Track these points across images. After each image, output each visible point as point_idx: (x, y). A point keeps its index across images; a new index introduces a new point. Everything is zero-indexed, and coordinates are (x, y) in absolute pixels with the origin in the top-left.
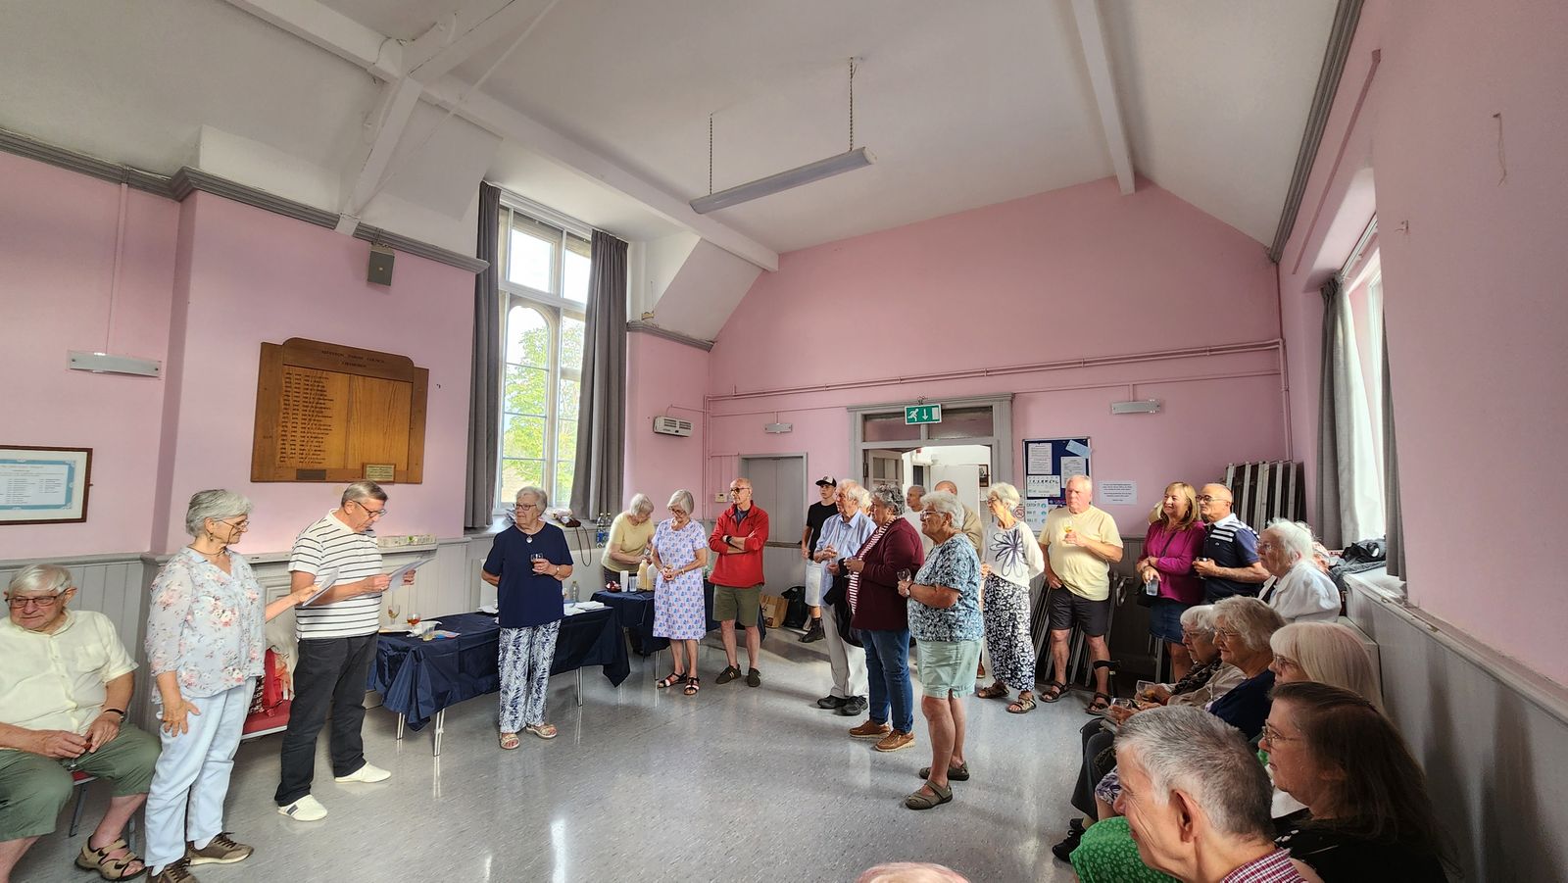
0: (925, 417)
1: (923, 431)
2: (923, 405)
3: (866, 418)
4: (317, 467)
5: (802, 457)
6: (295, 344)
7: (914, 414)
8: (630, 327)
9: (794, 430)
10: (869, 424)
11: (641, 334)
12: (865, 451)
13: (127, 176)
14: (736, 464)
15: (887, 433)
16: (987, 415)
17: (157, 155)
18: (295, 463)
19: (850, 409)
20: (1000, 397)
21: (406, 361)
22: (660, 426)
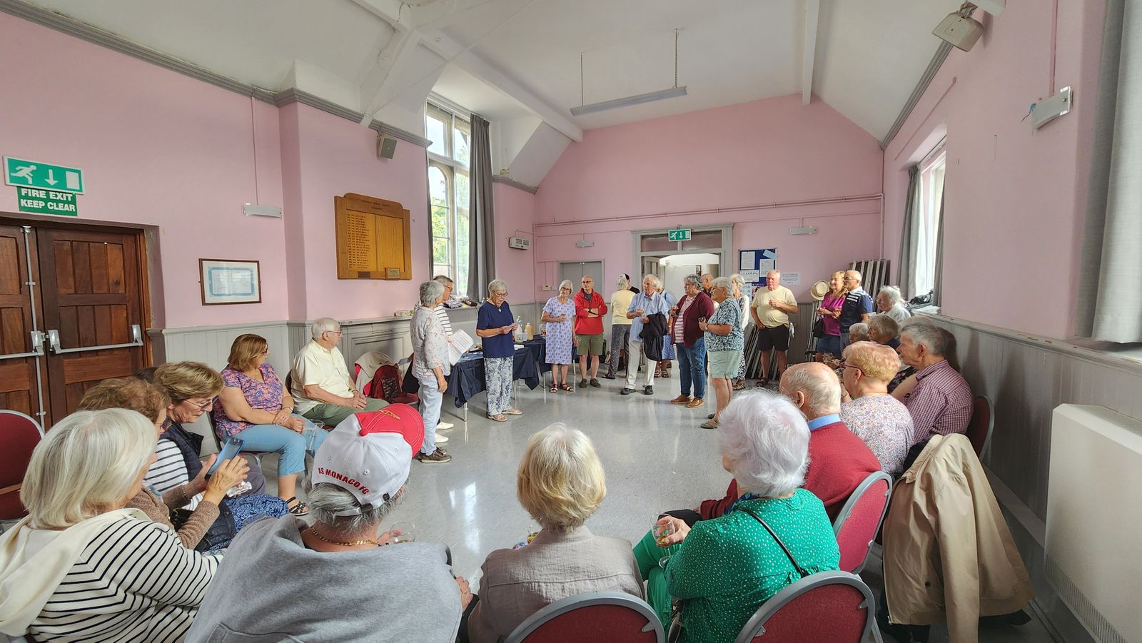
0: (681, 237)
1: (679, 245)
2: (680, 231)
3: (643, 237)
4: (366, 270)
5: (601, 262)
6: (351, 197)
7: (674, 235)
8: (495, 179)
9: (595, 245)
10: (645, 241)
11: (500, 184)
12: (643, 257)
13: (252, 92)
14: (556, 267)
15: (652, 247)
16: (718, 235)
17: (269, 80)
18: (356, 268)
19: (633, 232)
20: (726, 225)
21: (399, 206)
22: (514, 244)
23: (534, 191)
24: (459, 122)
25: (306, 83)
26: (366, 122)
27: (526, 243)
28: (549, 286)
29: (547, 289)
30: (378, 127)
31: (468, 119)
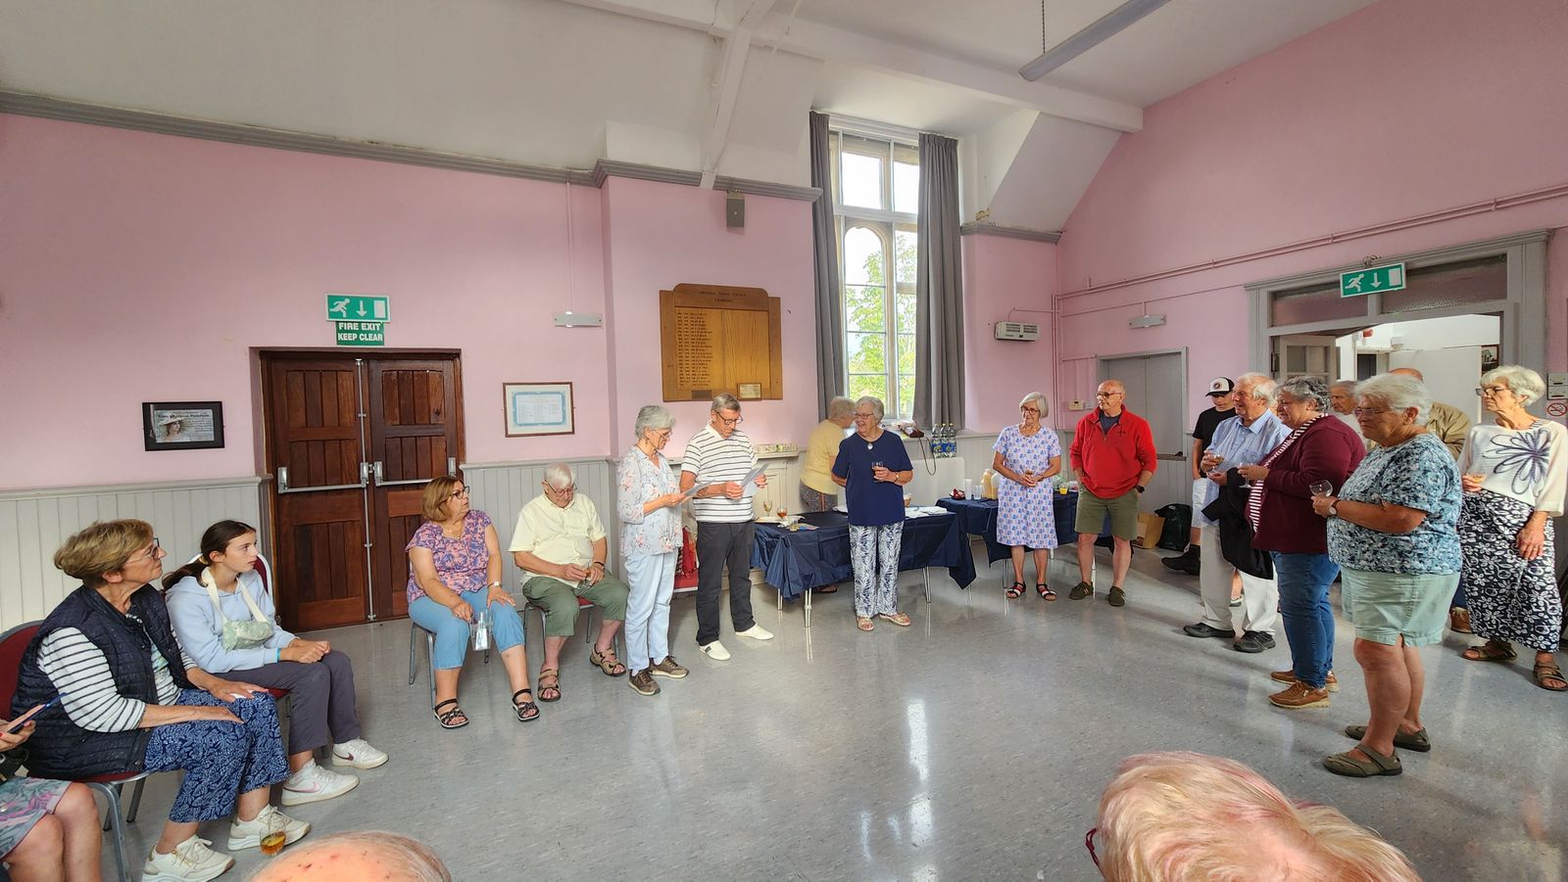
0: (1376, 284)
1: (1372, 304)
2: (1373, 268)
3: (1275, 296)
4: (705, 388)
5: (1180, 353)
6: (684, 290)
7: (1355, 282)
8: (963, 231)
9: (1168, 320)
10: (1280, 304)
11: (976, 236)
12: (1274, 339)
13: (568, 177)
14: (1092, 368)
15: (1307, 313)
16: (1495, 269)
18: (690, 385)
19: (1249, 287)
20: (1521, 240)
21: (762, 292)
22: (1002, 332)
23: (1053, 238)
24: (904, 152)
25: (621, 149)
26: (707, 182)
27: (1032, 329)
28: (1081, 403)
29: (1076, 407)
30: (726, 185)
31: (916, 142)
